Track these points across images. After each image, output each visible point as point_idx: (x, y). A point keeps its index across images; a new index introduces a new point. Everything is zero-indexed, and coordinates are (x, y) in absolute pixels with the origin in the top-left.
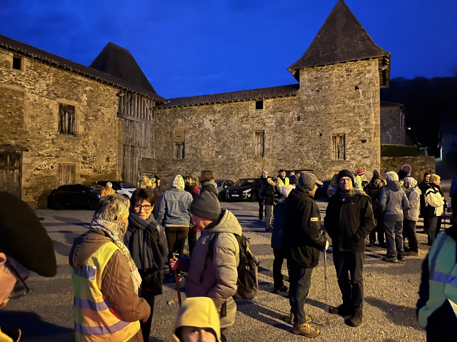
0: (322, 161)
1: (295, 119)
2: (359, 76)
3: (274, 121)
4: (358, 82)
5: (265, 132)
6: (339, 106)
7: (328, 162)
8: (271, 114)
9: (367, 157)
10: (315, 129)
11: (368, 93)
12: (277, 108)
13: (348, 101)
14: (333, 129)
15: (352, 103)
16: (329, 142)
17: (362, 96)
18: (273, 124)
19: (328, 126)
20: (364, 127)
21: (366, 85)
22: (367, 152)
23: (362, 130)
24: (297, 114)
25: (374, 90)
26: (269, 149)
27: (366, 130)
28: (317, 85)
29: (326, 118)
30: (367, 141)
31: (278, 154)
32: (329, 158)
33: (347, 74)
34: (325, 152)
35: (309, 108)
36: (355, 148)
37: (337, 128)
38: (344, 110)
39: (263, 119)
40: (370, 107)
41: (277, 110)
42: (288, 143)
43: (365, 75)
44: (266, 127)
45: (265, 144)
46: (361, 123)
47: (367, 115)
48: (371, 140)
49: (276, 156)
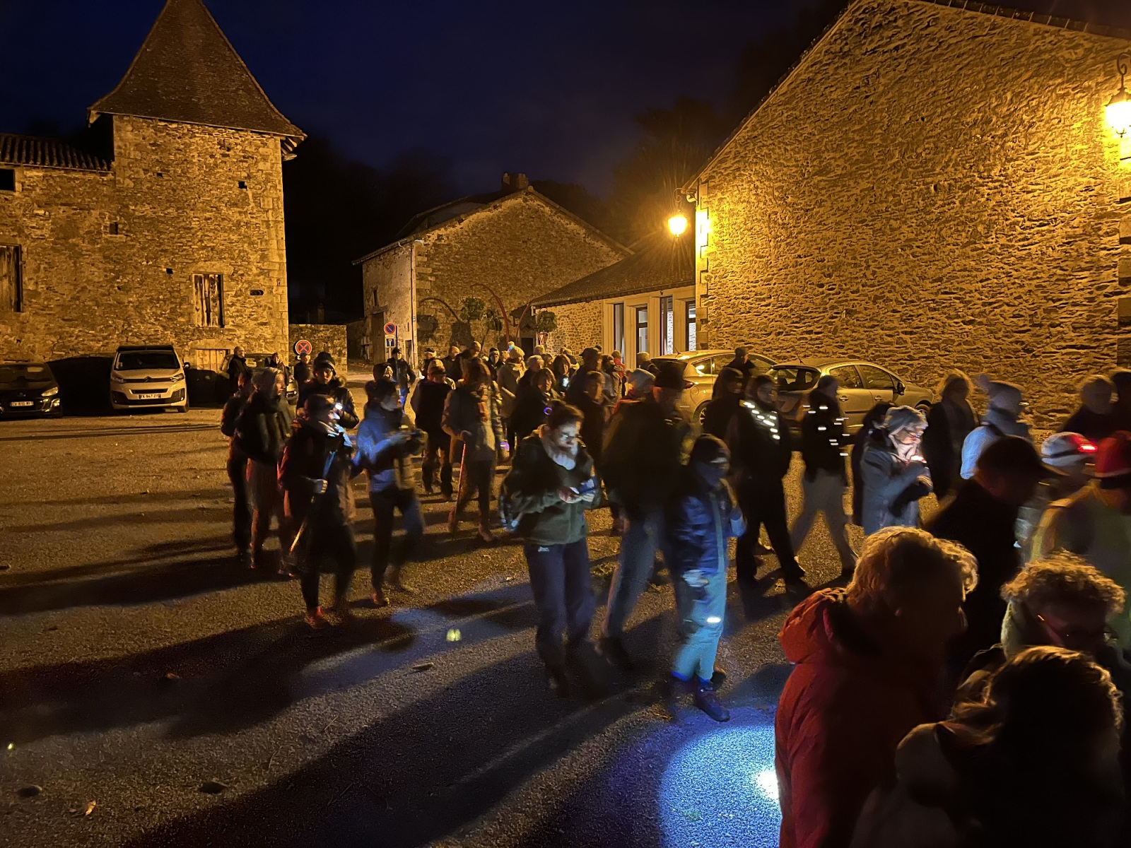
0: (174, 328)
1: (105, 227)
2: (246, 162)
3: (48, 224)
4: (245, 174)
5: (25, 249)
6: (208, 215)
7: (188, 330)
8: (39, 206)
9: (265, 324)
10: (157, 258)
11: (264, 200)
12: (56, 196)
13: (225, 209)
14: (195, 261)
15: (234, 215)
16: (187, 288)
17: (253, 204)
18: (47, 233)
19: (184, 253)
20: (259, 264)
21: (260, 184)
22: (265, 313)
23: (255, 271)
24: (110, 218)
25: (275, 196)
26: (35, 294)
27: (262, 272)
28: (157, 160)
29: (181, 237)
30: (265, 293)
31: (64, 307)
32: (189, 322)
33: (222, 151)
34: (180, 308)
35: (138, 207)
36: (243, 305)
37: (205, 261)
38: (219, 225)
39: (15, 217)
40: (268, 227)
41: (56, 200)
42: (88, 281)
43: (256, 163)
44: (27, 236)
45: (25, 279)
46: (254, 257)
47: (263, 243)
48: (272, 292)
49: (58, 309)
